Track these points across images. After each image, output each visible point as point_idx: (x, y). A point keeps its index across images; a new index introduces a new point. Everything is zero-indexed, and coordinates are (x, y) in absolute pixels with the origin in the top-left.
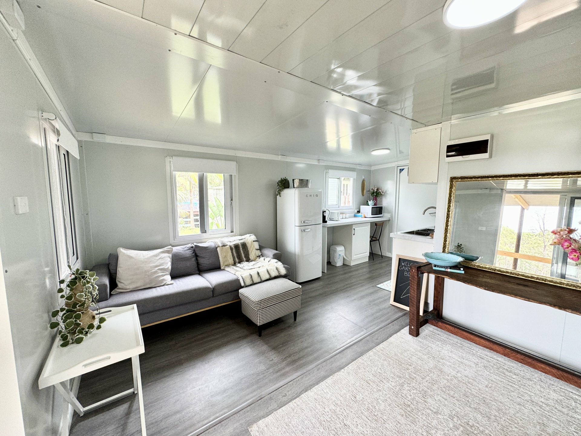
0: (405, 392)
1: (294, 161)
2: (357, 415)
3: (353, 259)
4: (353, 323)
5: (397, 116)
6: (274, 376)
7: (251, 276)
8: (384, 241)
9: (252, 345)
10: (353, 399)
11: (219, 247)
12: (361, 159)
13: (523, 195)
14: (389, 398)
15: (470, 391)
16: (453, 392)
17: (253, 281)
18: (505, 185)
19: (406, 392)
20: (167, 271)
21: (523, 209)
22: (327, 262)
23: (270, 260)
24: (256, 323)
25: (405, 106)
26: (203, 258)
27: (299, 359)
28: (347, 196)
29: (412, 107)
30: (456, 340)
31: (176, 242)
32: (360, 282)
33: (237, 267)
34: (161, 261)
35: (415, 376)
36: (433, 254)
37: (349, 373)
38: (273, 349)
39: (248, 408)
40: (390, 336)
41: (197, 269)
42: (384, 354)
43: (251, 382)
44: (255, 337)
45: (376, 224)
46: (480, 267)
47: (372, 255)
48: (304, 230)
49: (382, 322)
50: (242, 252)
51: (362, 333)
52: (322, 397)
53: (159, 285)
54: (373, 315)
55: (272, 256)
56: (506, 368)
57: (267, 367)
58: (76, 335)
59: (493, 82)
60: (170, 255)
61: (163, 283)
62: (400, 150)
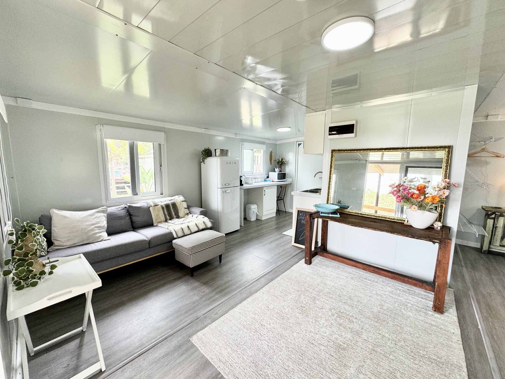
0: (301, 299)
1: (215, 134)
2: (270, 318)
3: (263, 215)
4: (266, 260)
5: (295, 102)
6: (207, 302)
7: (182, 229)
8: (287, 200)
9: (187, 283)
10: (266, 308)
11: (151, 206)
12: (268, 134)
13: (380, 165)
14: (291, 304)
15: (342, 293)
16: (332, 295)
17: (184, 233)
18: (368, 158)
19: (303, 299)
20: (104, 229)
21: (380, 175)
22: (244, 218)
23: (198, 216)
24: (189, 266)
25: (302, 96)
26: (136, 216)
27: (225, 288)
28: (258, 166)
29: (306, 97)
30: (335, 264)
31: (109, 203)
32: (271, 231)
33: (169, 223)
34: (97, 220)
35: (308, 289)
36: (320, 205)
37: (263, 293)
38: (204, 284)
39: (187, 326)
40: (292, 266)
41: (131, 226)
42: (287, 278)
43: (188, 309)
44: (188, 277)
45: (281, 187)
46: (350, 212)
47: (279, 212)
48: (225, 192)
49: (286, 257)
50: (172, 210)
51: (272, 266)
52: (245, 311)
53: (96, 241)
54: (280, 253)
55: (199, 213)
56: (363, 277)
57: (201, 297)
58: (29, 280)
59: (357, 84)
60: (106, 215)
61: (100, 239)
62: (298, 129)
